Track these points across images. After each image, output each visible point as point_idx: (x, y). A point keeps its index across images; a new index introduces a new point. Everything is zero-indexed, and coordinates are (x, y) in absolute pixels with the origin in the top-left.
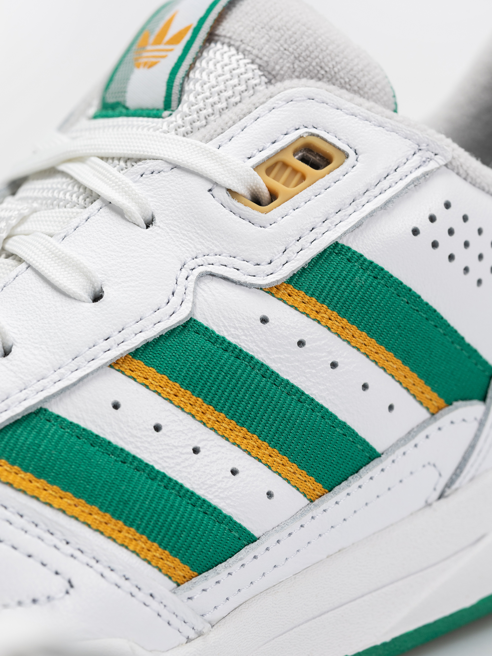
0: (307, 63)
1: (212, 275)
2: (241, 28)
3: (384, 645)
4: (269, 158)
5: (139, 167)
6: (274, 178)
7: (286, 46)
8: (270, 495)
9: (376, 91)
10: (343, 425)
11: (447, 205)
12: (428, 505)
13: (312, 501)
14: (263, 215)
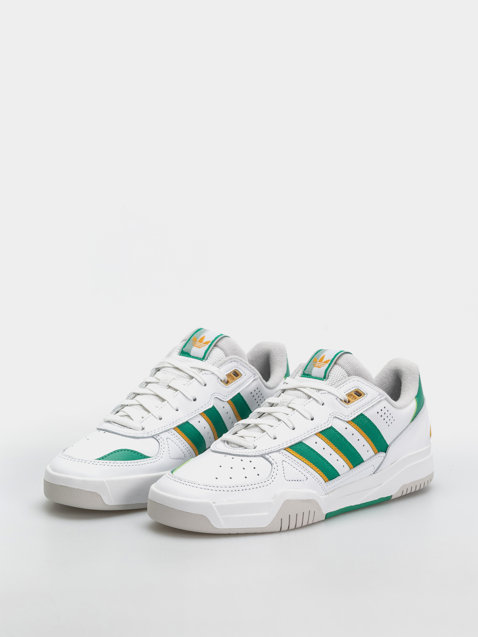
0: (357, 372)
1: (336, 417)
2: (343, 363)
3: (359, 505)
4: (349, 393)
5: (321, 392)
6: (352, 399)
7: (353, 368)
8: (344, 466)
9: (371, 380)
10: (359, 454)
11: (385, 408)
12: (371, 475)
13: (350, 469)
14: (347, 405)
